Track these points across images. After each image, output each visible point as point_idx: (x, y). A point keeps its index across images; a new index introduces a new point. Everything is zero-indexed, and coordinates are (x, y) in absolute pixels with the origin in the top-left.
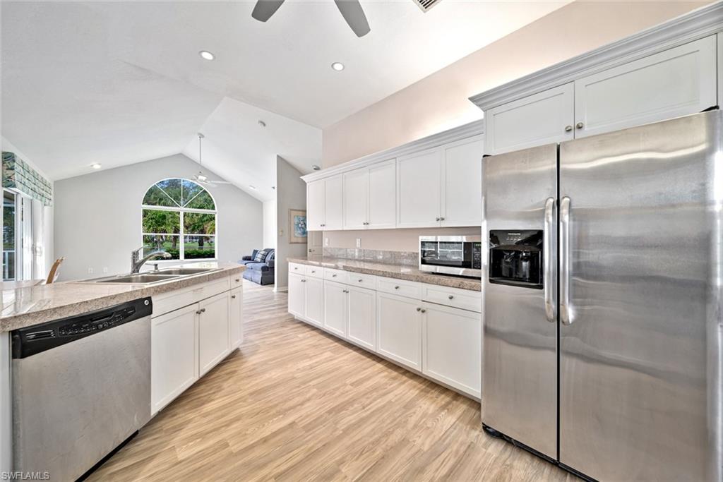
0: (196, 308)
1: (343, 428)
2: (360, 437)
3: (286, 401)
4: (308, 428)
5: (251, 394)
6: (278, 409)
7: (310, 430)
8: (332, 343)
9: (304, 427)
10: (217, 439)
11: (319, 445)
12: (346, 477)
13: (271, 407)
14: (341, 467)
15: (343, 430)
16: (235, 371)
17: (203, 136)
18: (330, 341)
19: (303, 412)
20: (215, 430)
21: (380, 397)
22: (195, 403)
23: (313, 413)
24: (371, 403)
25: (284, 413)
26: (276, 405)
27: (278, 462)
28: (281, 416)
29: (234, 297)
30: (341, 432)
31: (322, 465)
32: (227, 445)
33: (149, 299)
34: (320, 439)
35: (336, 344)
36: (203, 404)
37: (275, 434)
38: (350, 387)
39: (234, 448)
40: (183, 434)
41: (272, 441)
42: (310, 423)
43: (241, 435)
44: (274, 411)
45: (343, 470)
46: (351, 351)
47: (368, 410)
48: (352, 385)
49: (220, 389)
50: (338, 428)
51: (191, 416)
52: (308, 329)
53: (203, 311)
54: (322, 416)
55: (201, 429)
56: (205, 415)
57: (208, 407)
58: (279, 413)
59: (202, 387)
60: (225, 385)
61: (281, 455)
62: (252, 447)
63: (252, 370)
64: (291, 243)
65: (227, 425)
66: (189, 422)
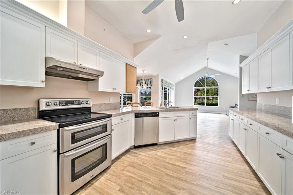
0: (174, 118)
1: (197, 183)
2: (200, 191)
3: (191, 161)
4: (187, 172)
5: (184, 152)
6: (186, 161)
7: (187, 173)
8: (239, 156)
9: (186, 171)
10: (166, 156)
11: (184, 179)
12: (180, 193)
13: (185, 159)
14: (182, 190)
15: (197, 184)
16: (187, 144)
17: (209, 59)
18: (239, 155)
19: (191, 168)
20: (168, 154)
21: (232, 192)
22: (171, 146)
23: (194, 171)
24: (223, 189)
25: (186, 163)
26: (187, 160)
27: (170, 172)
28: (184, 163)
29: (191, 119)
30: (196, 183)
31: (178, 183)
32: (166, 159)
33: (159, 113)
34: (187, 178)
35: (241, 158)
36: (172, 147)
37: (177, 166)
38: (222, 176)
39: (166, 160)
40: (163, 150)
41: (175, 166)
42: (189, 172)
43: (171, 159)
44: (184, 161)
45: (181, 191)
46: (246, 165)
47: (216, 189)
48: (223, 176)
49: (179, 146)
50: (196, 181)
51: (168, 148)
52: (233, 145)
53: (176, 120)
54: (196, 174)
55: (166, 152)
56: (170, 150)
57: (173, 149)
58: (185, 162)
59: (176, 143)
60: (181, 146)
61: (173, 171)
62: (170, 163)
63: (193, 147)
64: (249, 101)
65: (171, 155)
66: (166, 149)
